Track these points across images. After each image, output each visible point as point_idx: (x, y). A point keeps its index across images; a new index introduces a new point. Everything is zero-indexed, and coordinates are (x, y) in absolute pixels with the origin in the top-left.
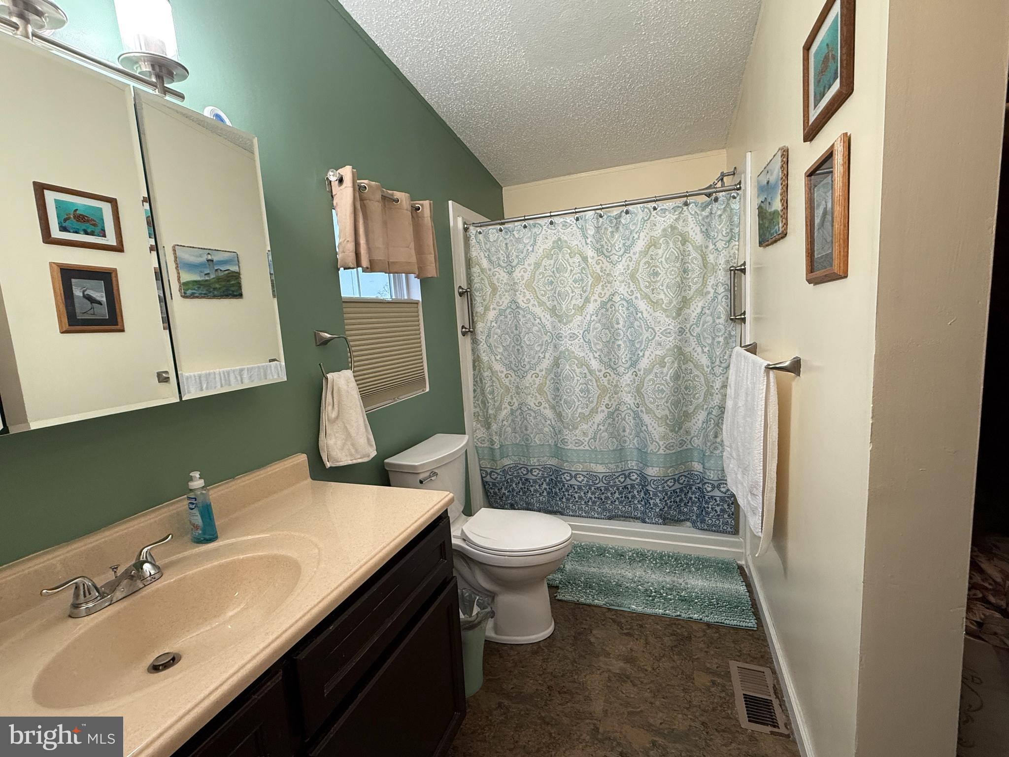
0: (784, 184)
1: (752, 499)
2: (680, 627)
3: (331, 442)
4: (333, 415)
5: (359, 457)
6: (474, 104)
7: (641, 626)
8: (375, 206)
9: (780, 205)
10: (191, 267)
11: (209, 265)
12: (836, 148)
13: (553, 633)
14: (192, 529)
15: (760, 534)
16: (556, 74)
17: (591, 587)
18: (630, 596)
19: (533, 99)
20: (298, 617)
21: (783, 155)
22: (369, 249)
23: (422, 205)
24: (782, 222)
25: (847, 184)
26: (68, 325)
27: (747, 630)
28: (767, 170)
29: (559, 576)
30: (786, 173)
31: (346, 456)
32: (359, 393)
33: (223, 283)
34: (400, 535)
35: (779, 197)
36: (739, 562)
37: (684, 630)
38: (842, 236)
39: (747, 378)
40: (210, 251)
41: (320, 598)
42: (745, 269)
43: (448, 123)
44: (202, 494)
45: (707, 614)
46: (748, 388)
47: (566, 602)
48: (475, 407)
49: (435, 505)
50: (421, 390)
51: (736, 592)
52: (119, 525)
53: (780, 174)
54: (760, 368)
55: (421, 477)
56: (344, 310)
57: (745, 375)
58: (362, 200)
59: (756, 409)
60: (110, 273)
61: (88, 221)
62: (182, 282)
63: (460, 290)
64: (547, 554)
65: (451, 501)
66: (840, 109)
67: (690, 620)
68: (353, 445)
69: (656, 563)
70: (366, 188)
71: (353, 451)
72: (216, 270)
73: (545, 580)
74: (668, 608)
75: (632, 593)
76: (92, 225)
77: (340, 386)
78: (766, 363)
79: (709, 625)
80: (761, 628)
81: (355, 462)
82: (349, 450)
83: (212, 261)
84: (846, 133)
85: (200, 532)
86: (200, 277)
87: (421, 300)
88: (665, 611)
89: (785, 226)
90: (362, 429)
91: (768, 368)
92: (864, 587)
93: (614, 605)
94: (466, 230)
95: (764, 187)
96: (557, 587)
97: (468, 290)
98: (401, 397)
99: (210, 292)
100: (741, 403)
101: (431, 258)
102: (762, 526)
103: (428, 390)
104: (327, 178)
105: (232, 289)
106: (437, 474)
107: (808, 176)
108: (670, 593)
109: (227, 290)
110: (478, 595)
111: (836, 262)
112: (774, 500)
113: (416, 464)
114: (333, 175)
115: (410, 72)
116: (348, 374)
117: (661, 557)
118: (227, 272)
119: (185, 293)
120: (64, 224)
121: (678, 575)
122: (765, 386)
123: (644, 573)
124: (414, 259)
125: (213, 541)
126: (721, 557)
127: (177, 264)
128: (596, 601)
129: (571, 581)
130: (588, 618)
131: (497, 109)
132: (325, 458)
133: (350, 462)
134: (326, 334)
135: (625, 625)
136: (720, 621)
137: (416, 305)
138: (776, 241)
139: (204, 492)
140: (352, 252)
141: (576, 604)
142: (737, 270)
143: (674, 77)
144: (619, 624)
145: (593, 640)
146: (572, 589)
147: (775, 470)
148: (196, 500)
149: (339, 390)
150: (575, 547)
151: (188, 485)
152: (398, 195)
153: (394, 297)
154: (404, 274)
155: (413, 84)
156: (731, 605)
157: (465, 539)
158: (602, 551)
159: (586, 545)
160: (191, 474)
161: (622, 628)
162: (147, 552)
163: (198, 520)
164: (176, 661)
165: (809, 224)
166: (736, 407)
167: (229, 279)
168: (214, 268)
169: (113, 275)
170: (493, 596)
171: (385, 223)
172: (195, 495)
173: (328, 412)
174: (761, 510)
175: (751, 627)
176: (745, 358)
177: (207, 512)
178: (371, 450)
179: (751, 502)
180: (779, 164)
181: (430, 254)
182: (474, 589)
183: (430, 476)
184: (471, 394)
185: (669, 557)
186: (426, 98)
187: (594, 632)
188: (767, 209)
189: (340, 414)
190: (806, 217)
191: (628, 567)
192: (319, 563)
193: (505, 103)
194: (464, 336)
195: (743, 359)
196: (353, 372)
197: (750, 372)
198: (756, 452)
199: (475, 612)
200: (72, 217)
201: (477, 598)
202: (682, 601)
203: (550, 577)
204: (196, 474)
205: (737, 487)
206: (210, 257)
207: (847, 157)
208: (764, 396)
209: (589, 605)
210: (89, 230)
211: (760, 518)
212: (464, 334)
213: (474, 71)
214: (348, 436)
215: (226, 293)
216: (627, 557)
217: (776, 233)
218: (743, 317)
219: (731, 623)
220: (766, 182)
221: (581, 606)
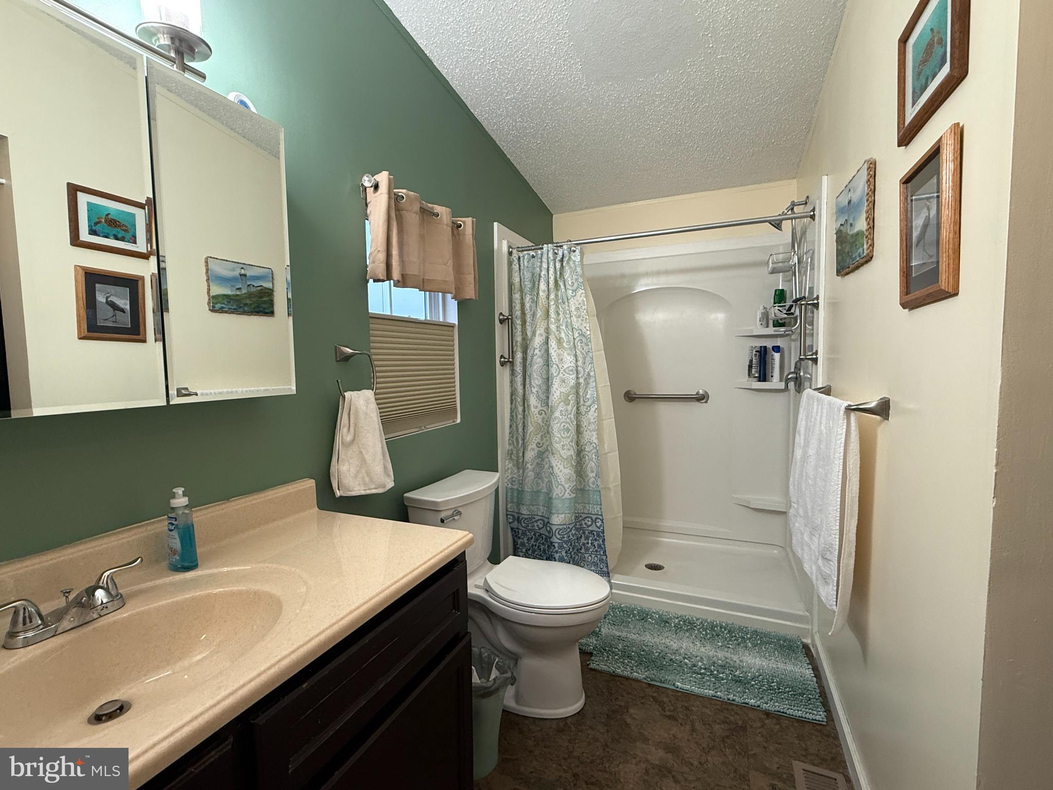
0: (870, 199)
1: (824, 565)
2: (733, 713)
3: (344, 468)
4: (349, 438)
5: (373, 486)
6: (526, 122)
7: (687, 708)
8: (412, 218)
9: (865, 224)
10: (222, 280)
11: (242, 280)
12: (944, 141)
13: (583, 708)
14: (169, 554)
15: (834, 607)
16: (614, 90)
17: (629, 657)
18: (675, 671)
19: (589, 118)
20: (263, 669)
21: (870, 167)
22: (402, 262)
23: (464, 223)
24: (867, 243)
25: (958, 183)
26: (86, 331)
27: (814, 724)
28: (848, 188)
29: (593, 641)
30: (872, 188)
31: (359, 485)
32: (380, 419)
33: (255, 299)
34: (403, 577)
35: (864, 216)
36: (804, 640)
37: (739, 717)
38: (951, 246)
39: (821, 423)
40: (243, 266)
41: (295, 647)
42: (818, 304)
43: (497, 142)
44: (183, 513)
45: (766, 700)
46: (821, 434)
47: (600, 672)
48: (510, 444)
49: (451, 545)
50: (451, 421)
51: (801, 677)
52: (85, 543)
53: (866, 189)
54: (839, 410)
55: (443, 515)
56: (371, 325)
57: (819, 419)
58: (398, 210)
59: (832, 457)
60: (137, 281)
61: (119, 226)
62: (211, 295)
63: (501, 317)
64: (579, 614)
65: (470, 542)
66: (948, 100)
67: (745, 707)
68: (368, 474)
69: (707, 634)
70: (403, 197)
71: (367, 479)
72: (249, 285)
73: (577, 644)
74: (720, 689)
75: (677, 668)
76: (123, 230)
77: (359, 407)
78: (846, 404)
79: (767, 714)
80: (831, 723)
81: (368, 492)
82: (363, 478)
83: (245, 275)
84: (958, 124)
85: (178, 558)
86: (232, 291)
87: (457, 323)
88: (716, 692)
89: (871, 248)
90: (379, 456)
91: (849, 409)
92: (983, 686)
93: (656, 681)
94: (510, 253)
95: (843, 208)
96: (591, 654)
97: (510, 317)
98: (428, 427)
99: (240, 307)
100: (811, 452)
101: (470, 278)
102: (837, 598)
103: (459, 421)
104: (362, 184)
105: (264, 306)
106: (461, 514)
107: (904, 183)
108: (722, 671)
109: (258, 307)
110: (498, 657)
111: (943, 277)
112: (852, 567)
113: (439, 500)
114: (368, 181)
115: (460, 85)
116: (369, 394)
117: (713, 627)
118: (259, 288)
119: (213, 307)
120: (94, 228)
121: (732, 651)
122: (845, 430)
123: (691, 645)
124: (451, 278)
125: (192, 570)
126: (782, 633)
127: (208, 276)
128: (635, 674)
129: (607, 648)
130: (625, 694)
131: (550, 128)
132: (335, 485)
133: (363, 493)
134: (348, 350)
135: (668, 706)
136: (782, 711)
137: (451, 329)
138: (857, 268)
139: (187, 511)
140: (382, 263)
141: (611, 675)
142: (809, 304)
143: (742, 96)
144: (661, 704)
145: (629, 720)
146: (608, 657)
147: (855, 532)
148: (176, 520)
149: (357, 411)
150: (613, 608)
151: (170, 502)
152: (438, 209)
153: (428, 318)
154: (440, 294)
155: (462, 98)
156: (796, 691)
157: (488, 590)
158: (644, 616)
159: (626, 607)
160: (174, 490)
161: (664, 709)
162: (108, 576)
163: (177, 544)
164: (124, 710)
165: (904, 239)
166: (805, 456)
167: (260, 295)
168: (246, 283)
169: (140, 283)
170: (516, 658)
171: (422, 237)
172: (177, 515)
173: (343, 434)
174: (836, 579)
175: (819, 721)
176: (818, 400)
177: (188, 535)
178: (388, 481)
179: (823, 568)
180: (865, 178)
181: (470, 274)
182: (494, 647)
183: (453, 514)
184: (507, 430)
185: (721, 628)
186: (476, 114)
187: (631, 711)
188: (848, 231)
189: (356, 437)
190: (901, 231)
191: (674, 636)
192: (303, 605)
193: (559, 121)
194: (502, 366)
195: (815, 401)
196: (375, 394)
197: (825, 415)
198: (831, 508)
199: (493, 677)
200: (103, 220)
201: (497, 660)
202: (737, 681)
203: (583, 641)
204: (180, 491)
205: (803, 550)
206: (243, 272)
207: (959, 152)
208: (843, 442)
209: (627, 678)
210: (120, 236)
211: (835, 588)
212: (502, 364)
213: (527, 85)
214: (363, 461)
215: (256, 310)
216: (673, 625)
217: (860, 256)
218: (814, 357)
219: (794, 714)
220: (847, 202)
221: (617, 679)
